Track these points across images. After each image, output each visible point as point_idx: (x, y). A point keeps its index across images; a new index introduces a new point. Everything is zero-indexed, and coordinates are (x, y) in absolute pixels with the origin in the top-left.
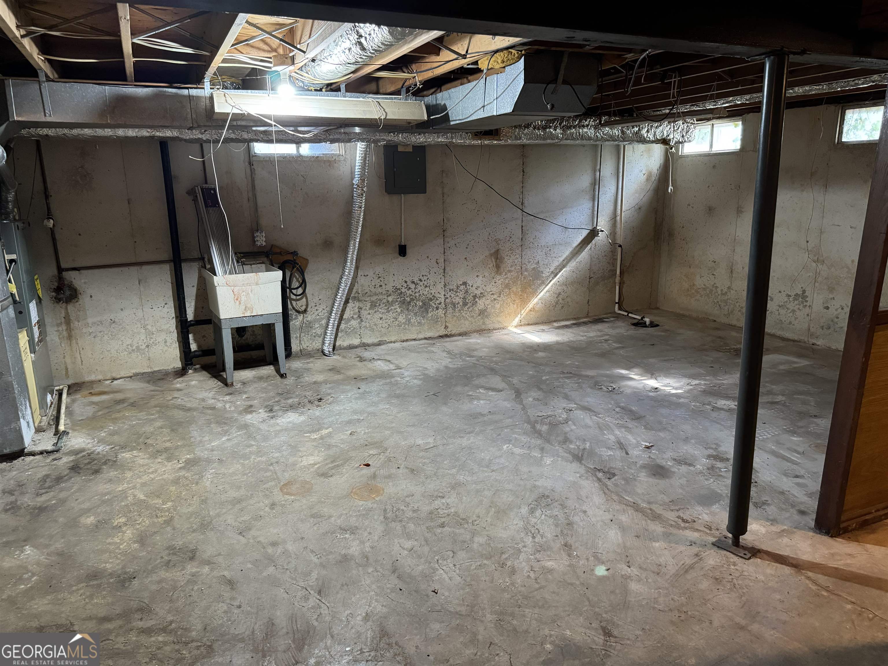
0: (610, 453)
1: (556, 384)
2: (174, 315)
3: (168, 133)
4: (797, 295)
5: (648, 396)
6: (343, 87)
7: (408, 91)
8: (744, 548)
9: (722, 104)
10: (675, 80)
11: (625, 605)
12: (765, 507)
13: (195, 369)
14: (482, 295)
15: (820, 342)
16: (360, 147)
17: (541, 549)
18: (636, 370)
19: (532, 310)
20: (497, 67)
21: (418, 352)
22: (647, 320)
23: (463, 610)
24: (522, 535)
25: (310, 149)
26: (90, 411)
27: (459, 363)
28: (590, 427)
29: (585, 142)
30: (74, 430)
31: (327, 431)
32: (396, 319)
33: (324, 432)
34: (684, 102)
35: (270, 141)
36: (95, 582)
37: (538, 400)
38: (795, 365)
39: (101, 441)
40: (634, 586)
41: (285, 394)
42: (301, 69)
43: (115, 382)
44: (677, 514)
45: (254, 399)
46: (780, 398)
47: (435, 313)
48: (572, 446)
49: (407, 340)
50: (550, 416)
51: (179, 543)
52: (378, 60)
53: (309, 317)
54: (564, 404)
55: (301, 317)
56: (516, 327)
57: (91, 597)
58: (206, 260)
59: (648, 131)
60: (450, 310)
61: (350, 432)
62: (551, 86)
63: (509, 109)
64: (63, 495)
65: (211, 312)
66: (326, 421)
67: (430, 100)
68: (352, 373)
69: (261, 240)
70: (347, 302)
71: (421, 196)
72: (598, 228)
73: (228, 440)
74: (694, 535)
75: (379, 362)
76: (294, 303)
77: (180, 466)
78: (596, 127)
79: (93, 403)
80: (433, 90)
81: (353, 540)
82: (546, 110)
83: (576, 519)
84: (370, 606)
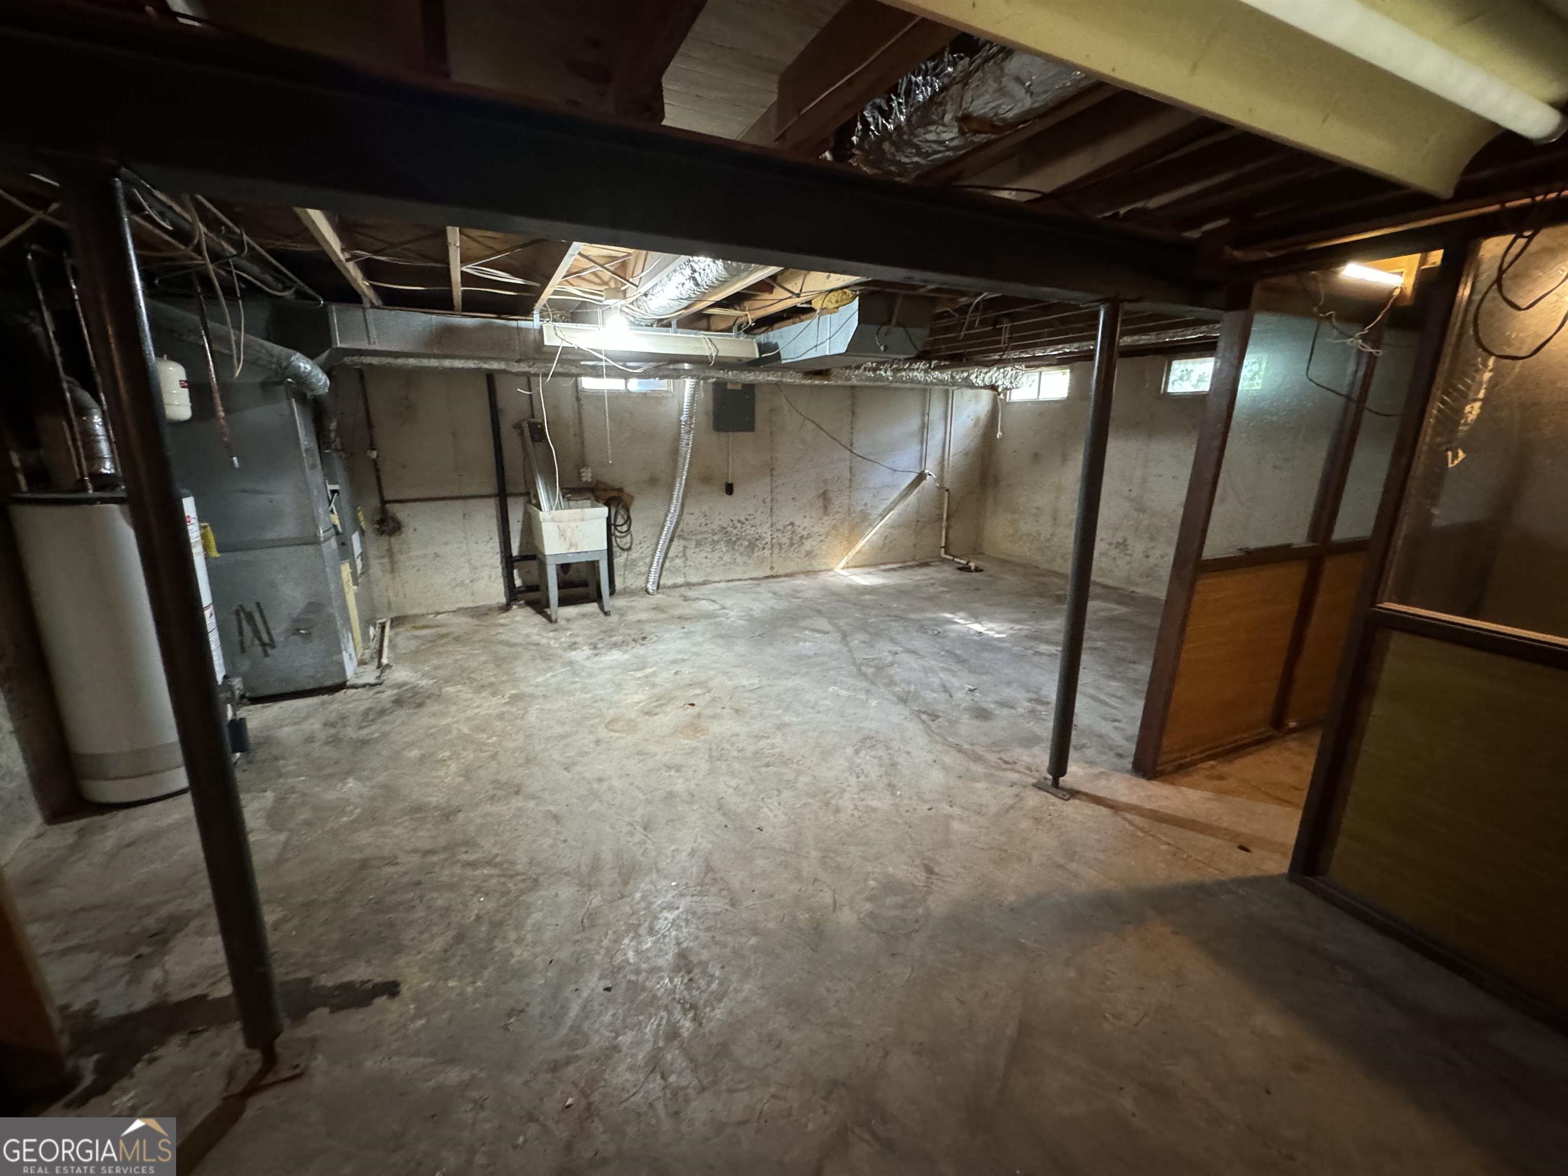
0: (935, 695)
1: (882, 626)
2: (498, 550)
3: (495, 365)
4: (1118, 543)
5: (972, 640)
6: (674, 323)
7: (739, 328)
8: (1063, 789)
9: (1050, 351)
10: (1006, 325)
11: (947, 844)
12: (1084, 750)
13: (519, 605)
14: (809, 536)
15: (1139, 590)
16: (689, 383)
17: (865, 788)
18: (961, 614)
19: (859, 552)
20: (831, 306)
21: (743, 593)
22: (972, 565)
23: (788, 847)
24: (847, 774)
25: (639, 384)
26: (413, 644)
27: (783, 605)
28: (915, 670)
29: (914, 386)
30: (397, 663)
31: (651, 670)
32: (721, 558)
33: (649, 671)
34: (1014, 348)
35: (600, 376)
36: (419, 815)
37: (864, 642)
38: (1116, 612)
39: (424, 675)
40: (956, 825)
41: (609, 632)
42: (632, 303)
43: (439, 616)
44: (999, 756)
45: (577, 635)
46: (1099, 644)
47: (760, 553)
48: (897, 689)
49: (732, 580)
50: (876, 659)
51: (504, 778)
52: (711, 296)
53: (634, 555)
54: (890, 647)
55: (625, 555)
56: (843, 569)
57: (415, 829)
58: (532, 495)
59: (977, 377)
60: (776, 551)
61: (673, 672)
62: (884, 329)
63: (842, 349)
64: (387, 728)
65: (536, 547)
66: (649, 660)
67: (762, 338)
68: (677, 612)
69: (587, 476)
70: (671, 540)
71: (750, 434)
72: (926, 471)
73: (553, 676)
74: (1012, 776)
75: (704, 602)
76: (618, 540)
77: (504, 701)
78: (926, 371)
79: (416, 637)
80: (764, 329)
81: (678, 778)
82: (878, 351)
83: (900, 760)
84: (695, 842)
